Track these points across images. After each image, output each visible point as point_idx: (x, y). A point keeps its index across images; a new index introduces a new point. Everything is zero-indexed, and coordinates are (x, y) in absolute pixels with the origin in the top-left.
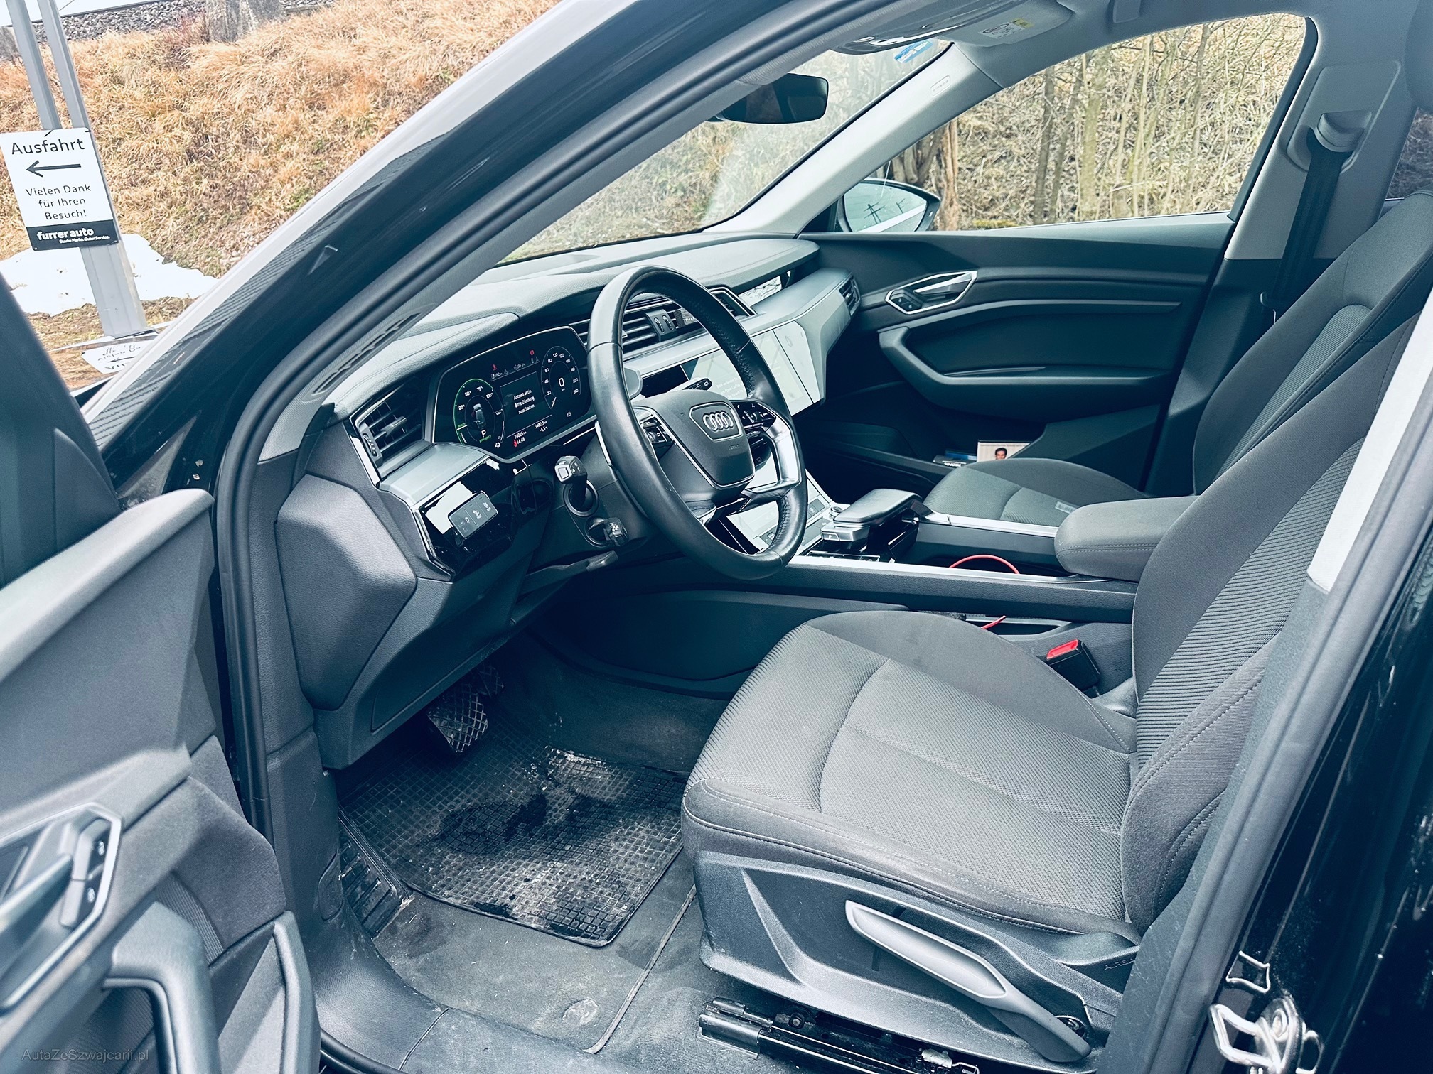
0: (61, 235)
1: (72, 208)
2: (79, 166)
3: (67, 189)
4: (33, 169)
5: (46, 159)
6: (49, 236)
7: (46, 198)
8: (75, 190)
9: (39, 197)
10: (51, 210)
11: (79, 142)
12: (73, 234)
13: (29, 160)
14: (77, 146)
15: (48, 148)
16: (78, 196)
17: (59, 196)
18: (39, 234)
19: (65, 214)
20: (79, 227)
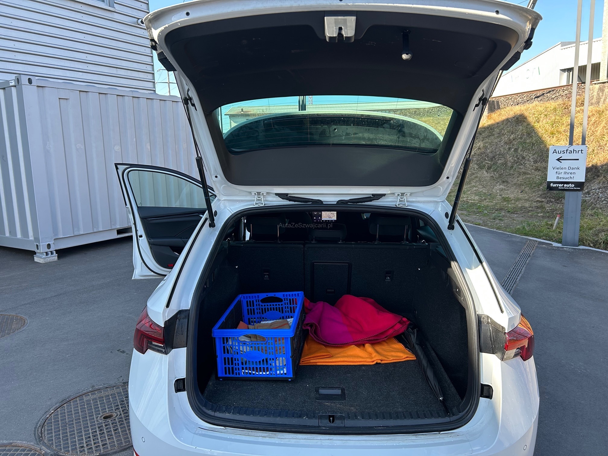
0: (560, 185)
1: (569, 175)
2: (578, 160)
3: (569, 168)
4: (558, 160)
5: (564, 156)
6: (555, 185)
8: (573, 169)
9: (557, 170)
10: (560, 176)
11: (582, 151)
12: (565, 185)
13: (559, 156)
15: (568, 152)
17: (565, 170)
18: (551, 184)
19: (564, 177)
20: (568, 183)
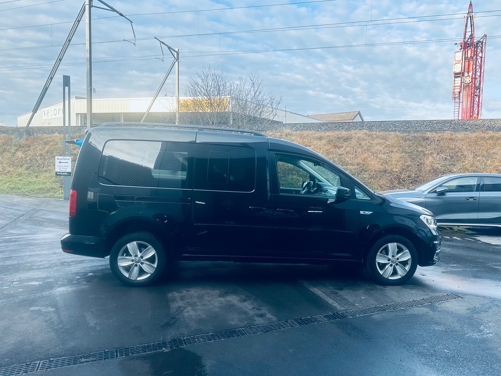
0: (61, 173)
1: (65, 169)
2: (68, 163)
3: (65, 166)
4: (59, 162)
5: (62, 161)
6: (59, 173)
7: (60, 167)
8: (66, 166)
9: (59, 167)
10: (61, 169)
11: (69, 159)
12: (63, 173)
13: (59, 161)
14: (68, 159)
15: (63, 159)
16: (66, 167)
17: (63, 167)
18: (57, 173)
19: (63, 170)
20: (65, 172)
